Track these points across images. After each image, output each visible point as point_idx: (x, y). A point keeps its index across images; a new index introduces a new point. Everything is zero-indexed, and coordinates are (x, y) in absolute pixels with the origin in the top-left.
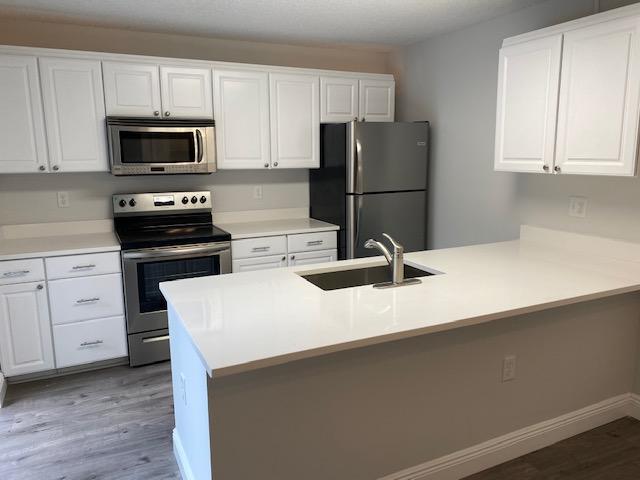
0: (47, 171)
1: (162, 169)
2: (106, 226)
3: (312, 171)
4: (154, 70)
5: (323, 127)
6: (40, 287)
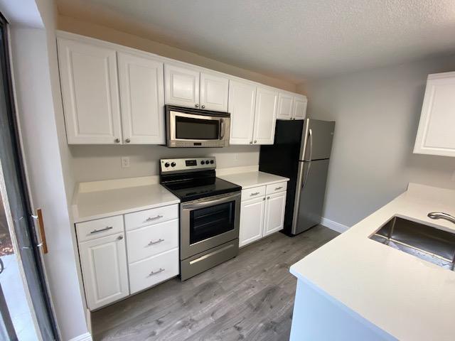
0: (121, 143)
1: (200, 144)
2: (155, 180)
4: (197, 74)
5: (278, 121)
6: (120, 238)
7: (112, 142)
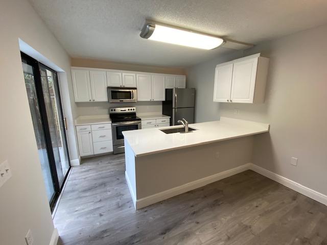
0: (92, 101)
1: (123, 101)
2: (108, 116)
3: (163, 102)
4: (120, 74)
5: (166, 90)
6: (90, 133)
7: (88, 101)
